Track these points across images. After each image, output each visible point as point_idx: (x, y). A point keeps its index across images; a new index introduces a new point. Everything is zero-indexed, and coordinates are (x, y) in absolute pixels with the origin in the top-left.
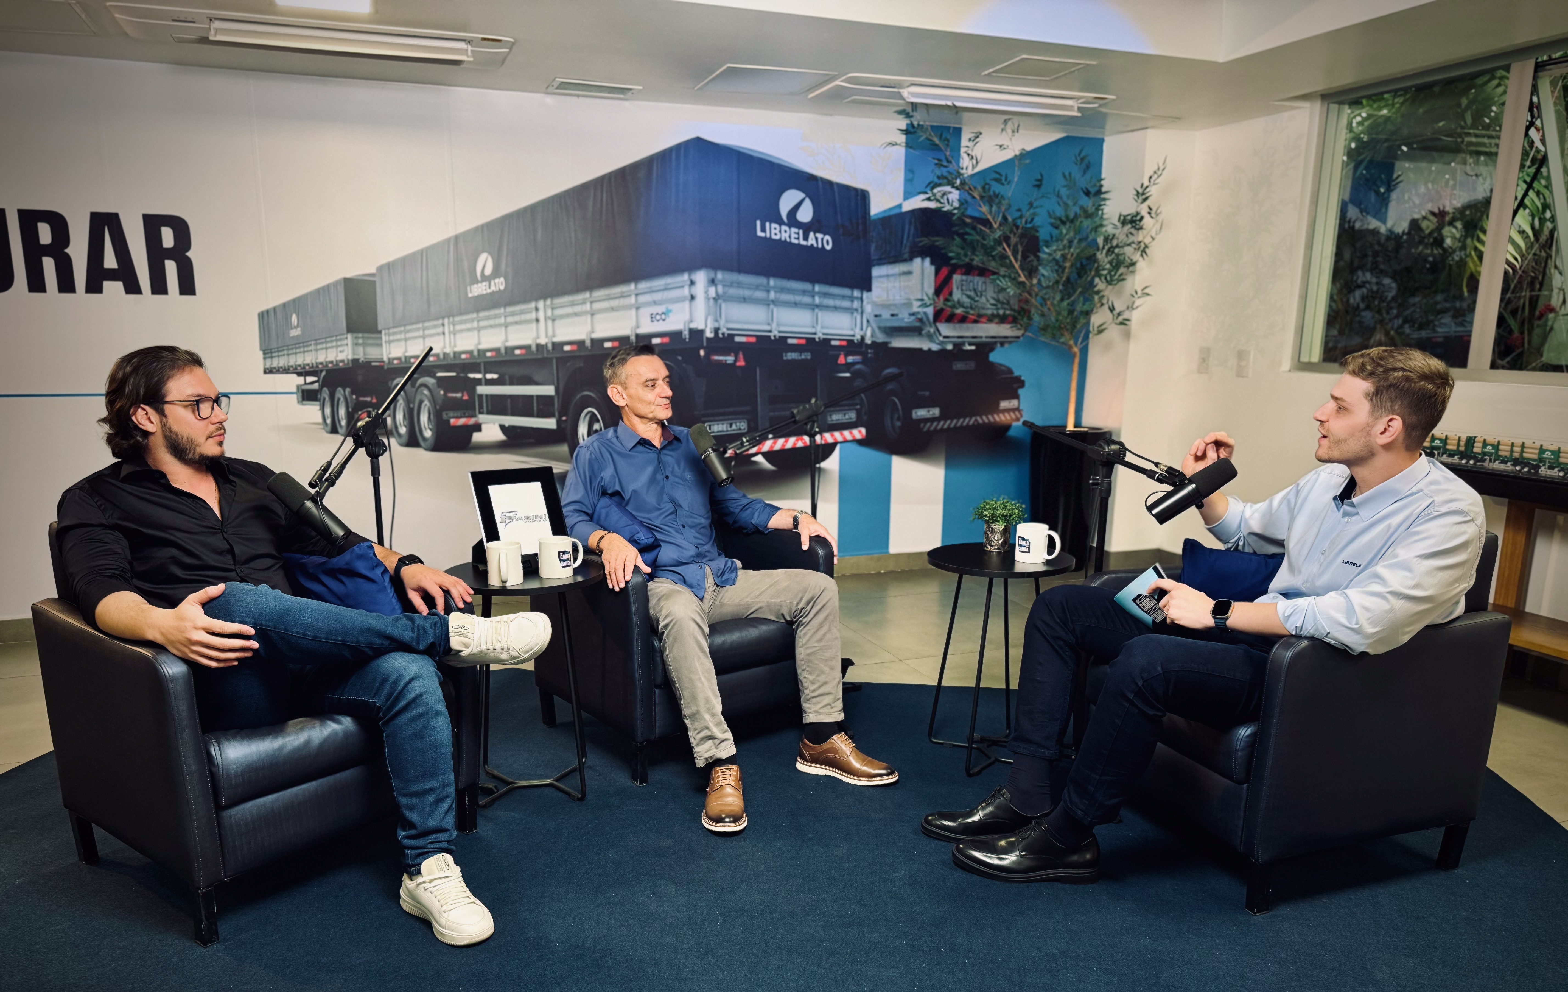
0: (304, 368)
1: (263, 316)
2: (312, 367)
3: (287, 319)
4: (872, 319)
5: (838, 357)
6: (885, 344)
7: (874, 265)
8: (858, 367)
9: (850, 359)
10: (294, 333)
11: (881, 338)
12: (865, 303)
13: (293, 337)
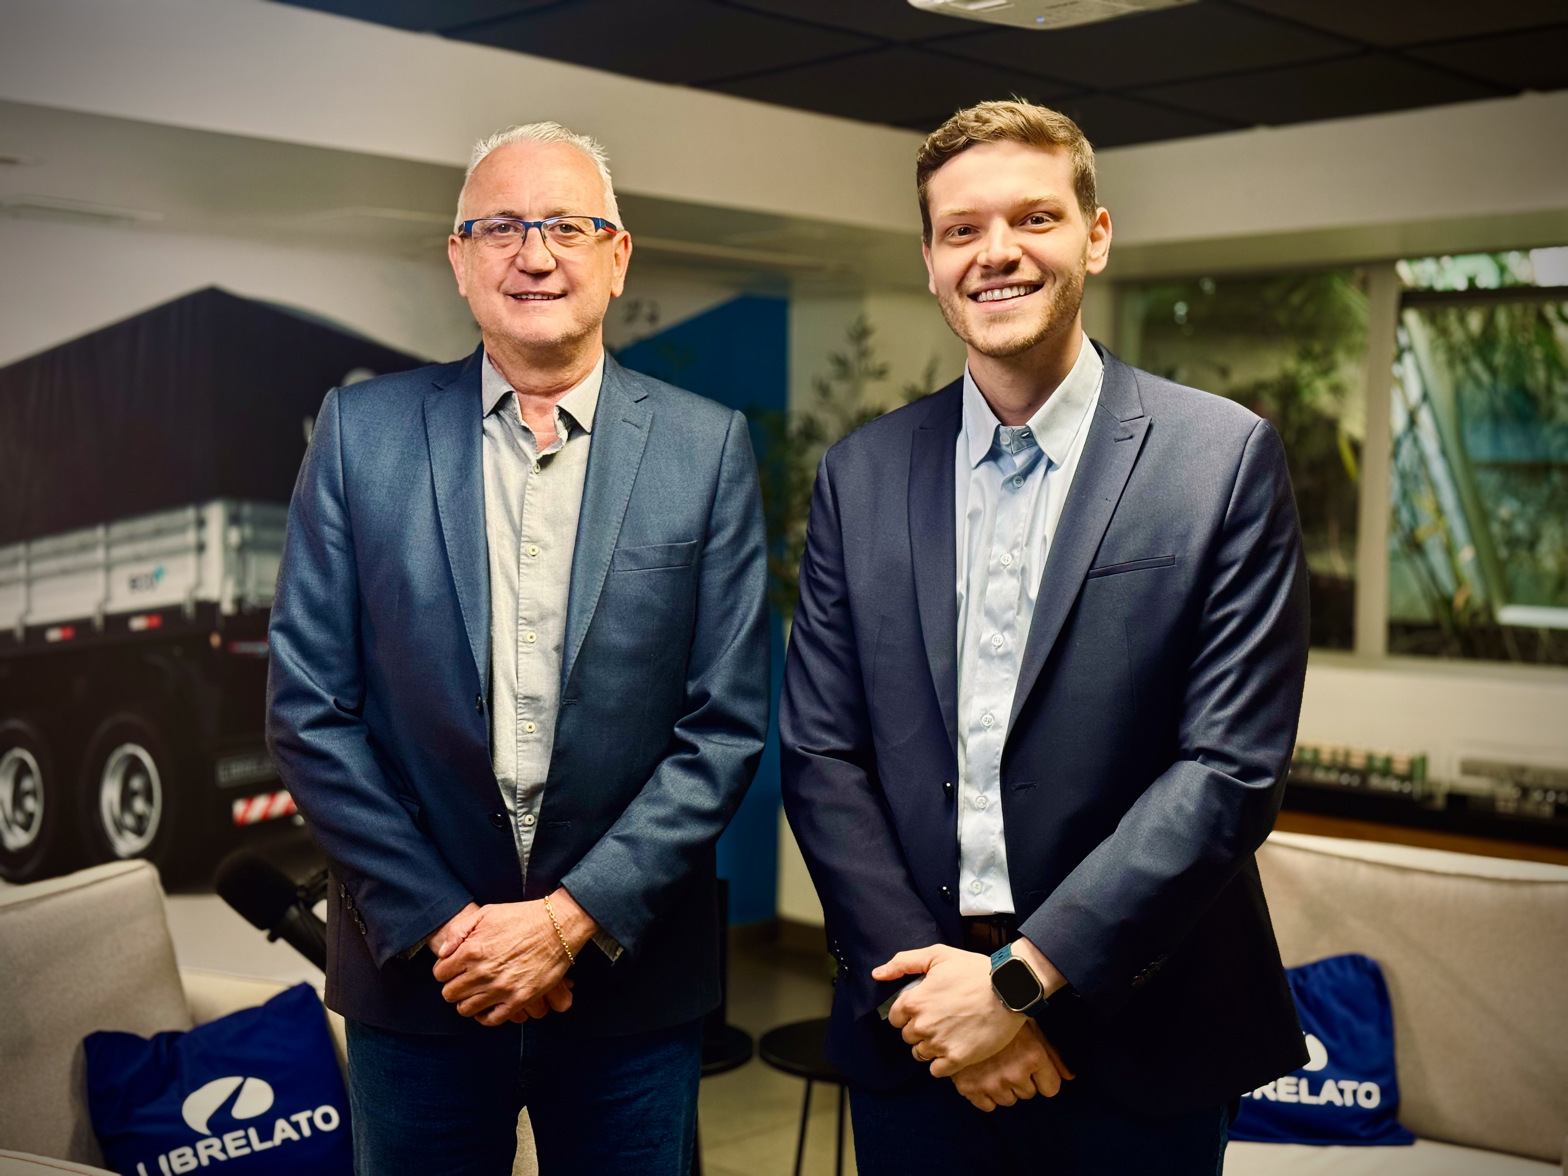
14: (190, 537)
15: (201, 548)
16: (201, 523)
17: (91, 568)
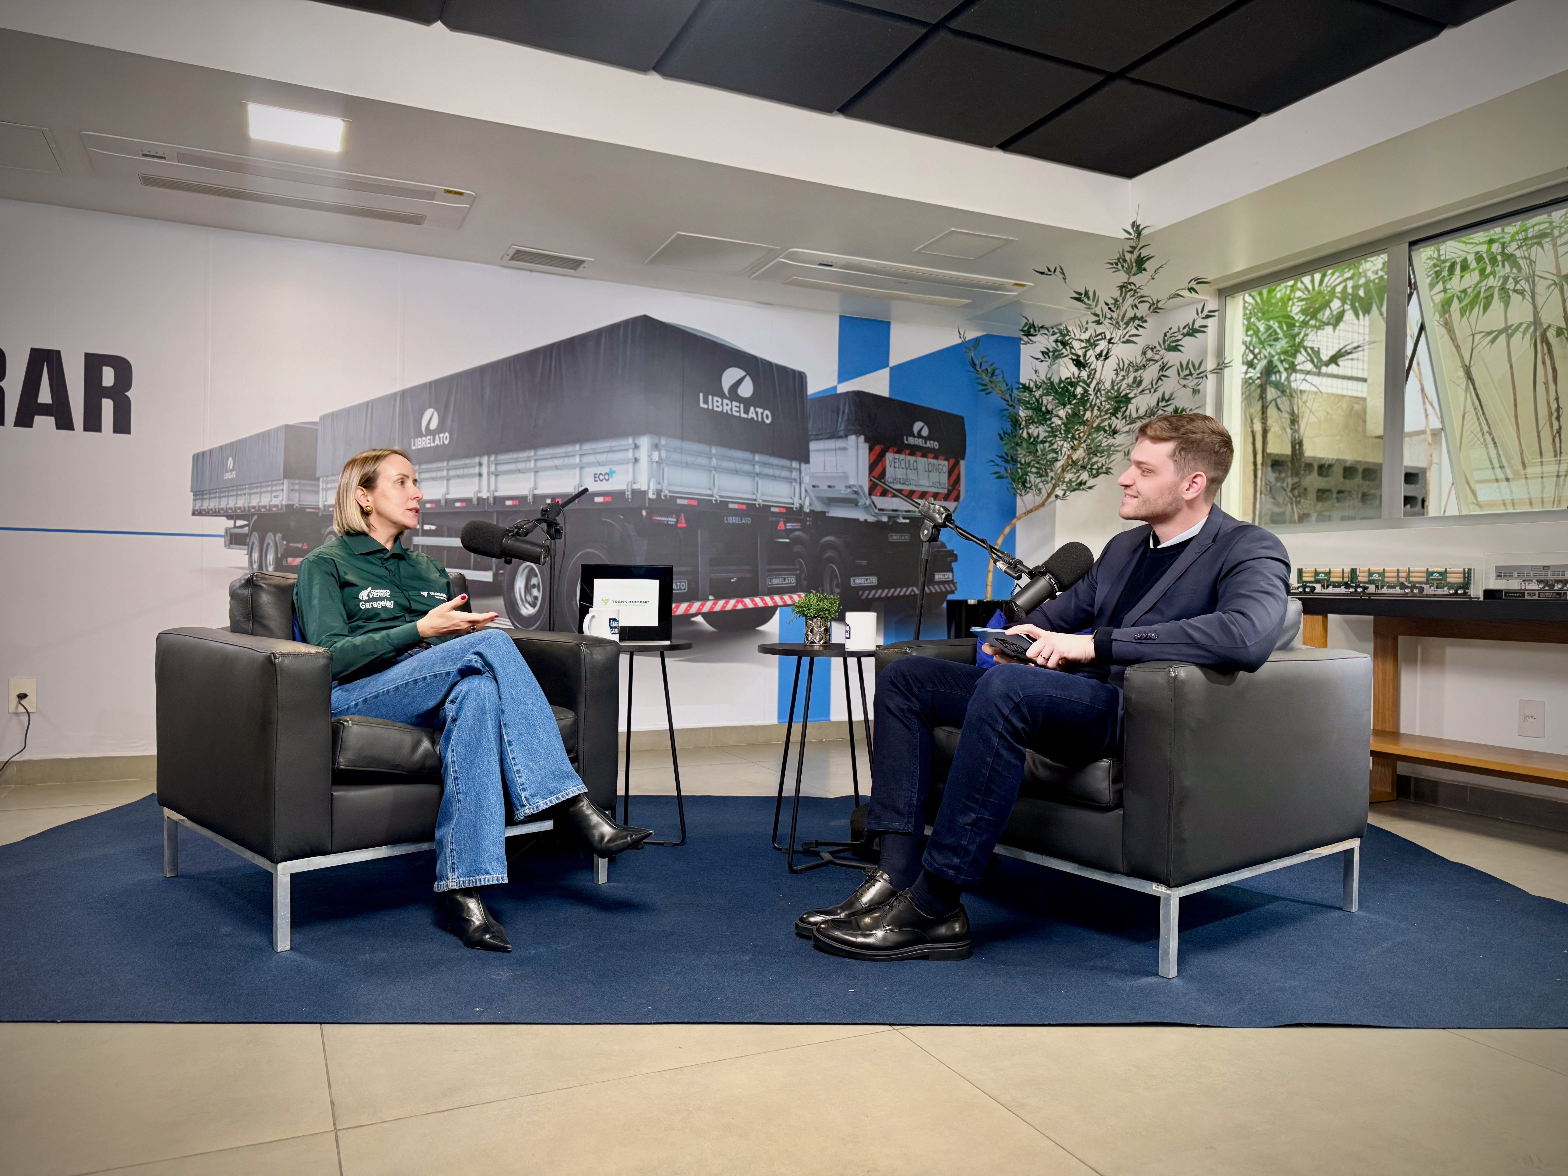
0: (235, 511)
1: (199, 459)
2: (244, 510)
3: (224, 463)
4: (810, 489)
5: (778, 523)
6: (824, 513)
7: (812, 440)
8: (797, 533)
9: (789, 526)
10: (228, 476)
11: (819, 507)
12: (803, 474)
13: (228, 480)
14: (630, 454)
15: (636, 460)
16: (636, 447)
17: (573, 467)
